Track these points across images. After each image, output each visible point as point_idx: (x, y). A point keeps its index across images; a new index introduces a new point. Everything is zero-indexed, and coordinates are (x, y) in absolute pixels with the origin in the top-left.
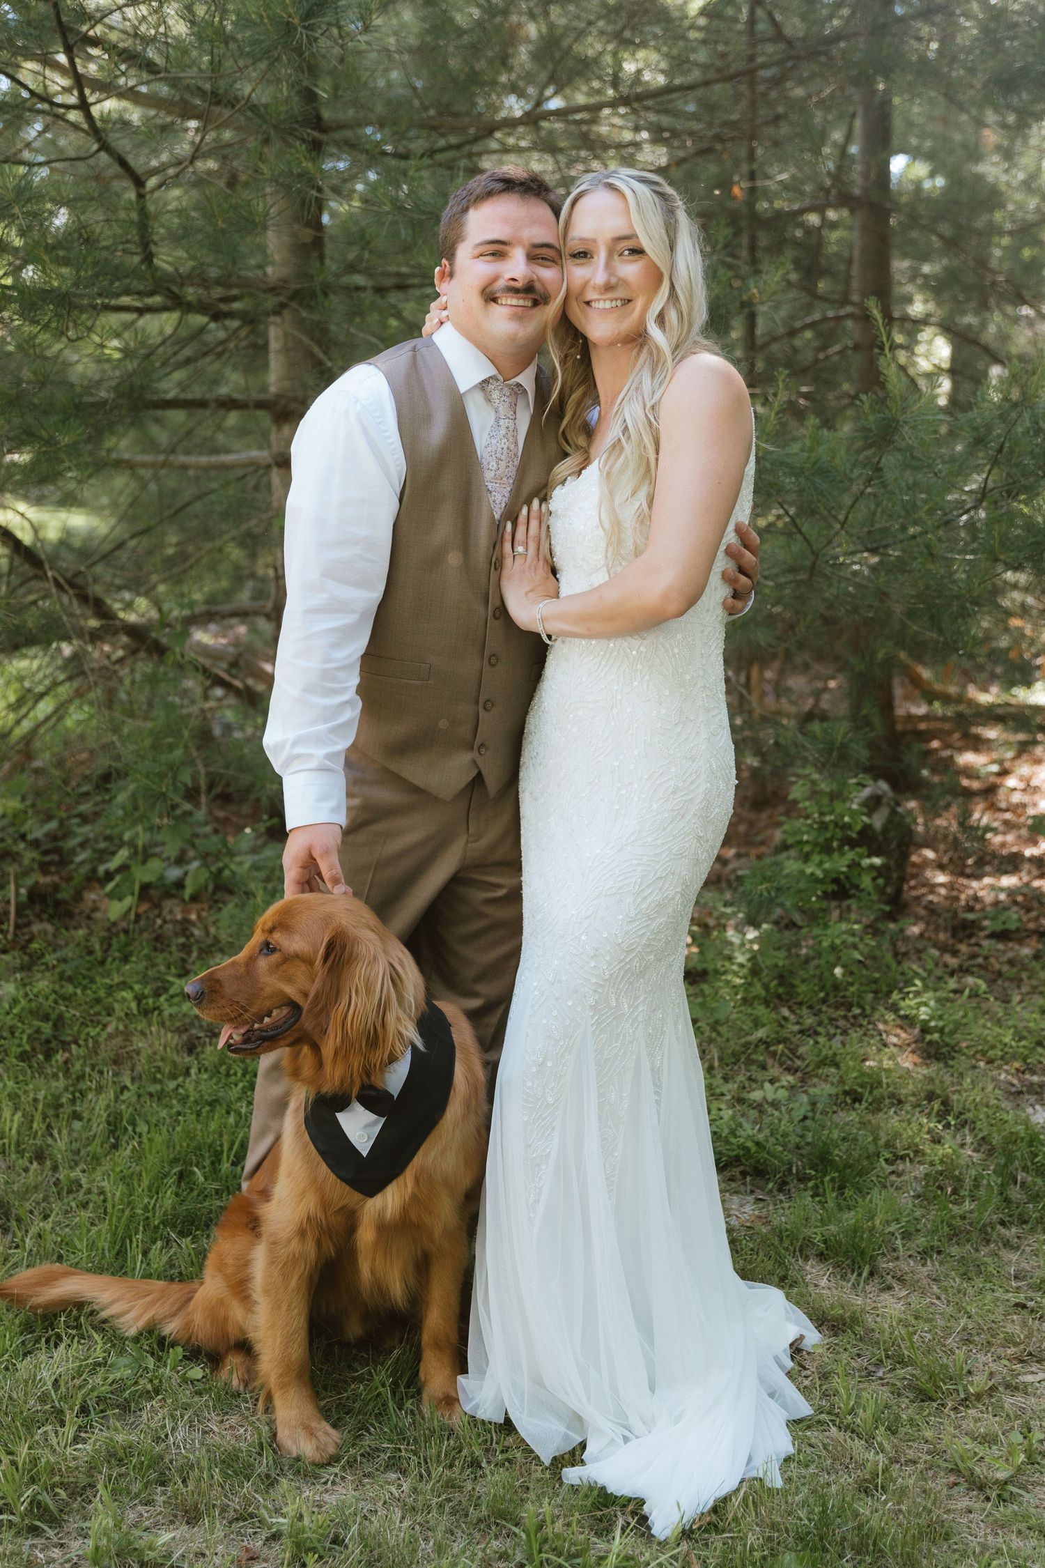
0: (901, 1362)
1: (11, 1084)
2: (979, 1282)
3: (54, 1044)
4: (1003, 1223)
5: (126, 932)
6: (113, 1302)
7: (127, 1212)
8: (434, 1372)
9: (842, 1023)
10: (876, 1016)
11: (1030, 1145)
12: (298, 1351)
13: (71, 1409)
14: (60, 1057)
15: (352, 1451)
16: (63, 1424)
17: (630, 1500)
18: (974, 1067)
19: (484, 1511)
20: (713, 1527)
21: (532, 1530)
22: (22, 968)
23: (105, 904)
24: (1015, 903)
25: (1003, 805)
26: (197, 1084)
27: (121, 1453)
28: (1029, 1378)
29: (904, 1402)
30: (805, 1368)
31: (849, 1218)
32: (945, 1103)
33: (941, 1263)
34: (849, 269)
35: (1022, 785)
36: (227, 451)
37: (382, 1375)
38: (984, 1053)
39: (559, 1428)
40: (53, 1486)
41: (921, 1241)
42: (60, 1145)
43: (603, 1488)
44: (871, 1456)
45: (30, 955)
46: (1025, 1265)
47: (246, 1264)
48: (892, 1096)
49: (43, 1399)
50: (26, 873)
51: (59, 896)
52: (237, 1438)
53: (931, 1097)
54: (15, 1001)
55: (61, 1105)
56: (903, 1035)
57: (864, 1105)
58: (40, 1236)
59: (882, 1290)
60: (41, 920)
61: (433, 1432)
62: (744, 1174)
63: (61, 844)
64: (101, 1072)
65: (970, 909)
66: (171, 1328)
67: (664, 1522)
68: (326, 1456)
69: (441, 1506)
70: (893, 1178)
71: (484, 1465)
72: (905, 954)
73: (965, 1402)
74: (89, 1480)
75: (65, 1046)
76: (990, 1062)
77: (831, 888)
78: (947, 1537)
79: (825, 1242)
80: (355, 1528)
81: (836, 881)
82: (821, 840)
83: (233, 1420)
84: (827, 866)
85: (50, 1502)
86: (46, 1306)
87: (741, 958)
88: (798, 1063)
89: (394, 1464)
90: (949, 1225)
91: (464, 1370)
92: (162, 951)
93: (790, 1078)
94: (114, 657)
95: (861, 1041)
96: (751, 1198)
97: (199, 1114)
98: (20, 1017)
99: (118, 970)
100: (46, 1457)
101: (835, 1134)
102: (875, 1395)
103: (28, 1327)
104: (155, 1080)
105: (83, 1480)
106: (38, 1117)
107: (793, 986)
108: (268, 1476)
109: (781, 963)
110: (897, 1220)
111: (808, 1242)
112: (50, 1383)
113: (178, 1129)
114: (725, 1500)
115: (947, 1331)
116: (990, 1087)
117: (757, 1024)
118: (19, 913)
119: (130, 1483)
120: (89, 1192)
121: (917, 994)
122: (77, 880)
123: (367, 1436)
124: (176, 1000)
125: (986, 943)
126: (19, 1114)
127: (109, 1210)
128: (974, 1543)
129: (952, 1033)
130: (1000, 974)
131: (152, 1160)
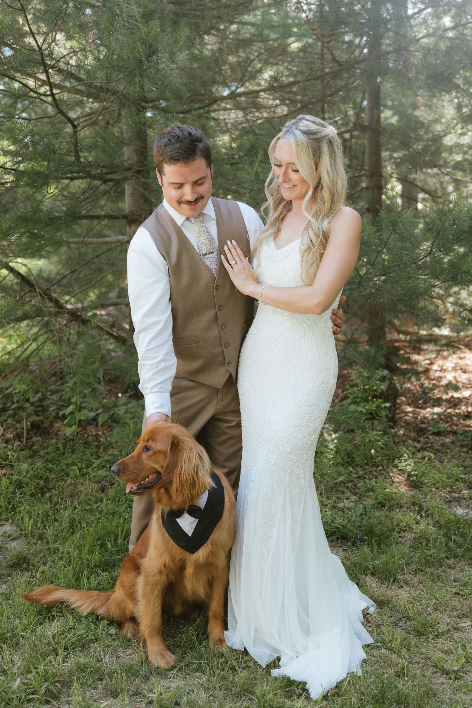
0: (409, 619)
1: (28, 507)
2: (439, 583)
3: (45, 490)
4: (447, 558)
5: (73, 440)
6: (77, 601)
7: (80, 562)
8: (214, 629)
9: (374, 473)
10: (389, 470)
11: (457, 524)
12: (157, 621)
13: (61, 648)
14: (48, 495)
15: (181, 664)
16: (57, 655)
17: (300, 683)
18: (431, 491)
19: (238, 689)
20: (337, 694)
21: (260, 697)
22: (31, 457)
23: (63, 428)
24: (441, 419)
25: (432, 377)
26: (106, 506)
27: (83, 667)
28: (463, 625)
29: (412, 637)
30: (369, 622)
31: (384, 558)
32: (420, 507)
33: (423, 576)
34: (363, 156)
35: (440, 369)
36: (109, 236)
37: (192, 630)
38: (434, 485)
39: (268, 652)
40: (55, 682)
41: (414, 566)
42: (50, 533)
43: (289, 678)
44: (400, 661)
45: (33, 451)
46: (458, 576)
47: (134, 585)
48: (397, 504)
49: (49, 644)
50: (29, 416)
51: (44, 426)
52: (132, 659)
53: (414, 504)
54: (28, 472)
55: (49, 516)
56: (400, 478)
57: (386, 508)
58: (43, 572)
59: (399, 588)
60: (37, 436)
61: (214, 655)
62: (337, 539)
63: (43, 403)
64: (65, 501)
65: (423, 423)
66: (101, 612)
67: (316, 692)
68: (170, 666)
69: (220, 687)
70: (400, 539)
71: (237, 668)
72: (398, 442)
73: (437, 636)
74: (71, 679)
75: (50, 490)
76: (437, 488)
77: (368, 416)
78: (434, 695)
79: (374, 568)
80: (185, 698)
81: (371, 413)
82: (364, 396)
83: (130, 651)
84: (367, 407)
85: (54, 690)
86: (48, 604)
87: (332, 446)
88: (357, 490)
89: (199, 669)
90: (425, 559)
91: (226, 629)
92: (88, 448)
93: (355, 497)
94: (63, 324)
95: (383, 481)
96: (341, 549)
97: (108, 518)
98: (30, 478)
99: (70, 457)
100: (51, 670)
101: (376, 521)
102: (400, 634)
103: (40, 613)
104: (88, 504)
105: (67, 679)
106: (40, 521)
107: (354, 458)
108: (146, 676)
109: (349, 449)
110: (403, 558)
111: (367, 568)
112: (51, 637)
113: (99, 525)
114: (341, 682)
115: (427, 605)
116: (438, 500)
117: (340, 474)
118: (27, 434)
119: (87, 680)
120: (63, 553)
121: (406, 460)
122: (51, 418)
123: (187, 657)
124: (95, 469)
125: (431, 437)
126: (32, 520)
127: (72, 561)
128: (446, 698)
129: (421, 476)
130: (438, 451)
131: (89, 539)
